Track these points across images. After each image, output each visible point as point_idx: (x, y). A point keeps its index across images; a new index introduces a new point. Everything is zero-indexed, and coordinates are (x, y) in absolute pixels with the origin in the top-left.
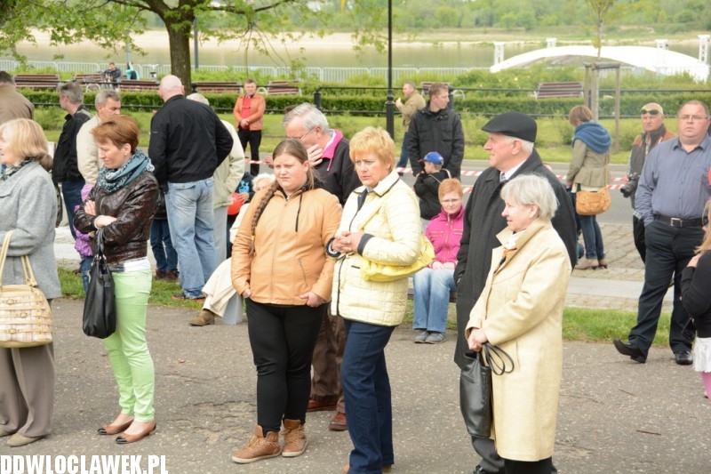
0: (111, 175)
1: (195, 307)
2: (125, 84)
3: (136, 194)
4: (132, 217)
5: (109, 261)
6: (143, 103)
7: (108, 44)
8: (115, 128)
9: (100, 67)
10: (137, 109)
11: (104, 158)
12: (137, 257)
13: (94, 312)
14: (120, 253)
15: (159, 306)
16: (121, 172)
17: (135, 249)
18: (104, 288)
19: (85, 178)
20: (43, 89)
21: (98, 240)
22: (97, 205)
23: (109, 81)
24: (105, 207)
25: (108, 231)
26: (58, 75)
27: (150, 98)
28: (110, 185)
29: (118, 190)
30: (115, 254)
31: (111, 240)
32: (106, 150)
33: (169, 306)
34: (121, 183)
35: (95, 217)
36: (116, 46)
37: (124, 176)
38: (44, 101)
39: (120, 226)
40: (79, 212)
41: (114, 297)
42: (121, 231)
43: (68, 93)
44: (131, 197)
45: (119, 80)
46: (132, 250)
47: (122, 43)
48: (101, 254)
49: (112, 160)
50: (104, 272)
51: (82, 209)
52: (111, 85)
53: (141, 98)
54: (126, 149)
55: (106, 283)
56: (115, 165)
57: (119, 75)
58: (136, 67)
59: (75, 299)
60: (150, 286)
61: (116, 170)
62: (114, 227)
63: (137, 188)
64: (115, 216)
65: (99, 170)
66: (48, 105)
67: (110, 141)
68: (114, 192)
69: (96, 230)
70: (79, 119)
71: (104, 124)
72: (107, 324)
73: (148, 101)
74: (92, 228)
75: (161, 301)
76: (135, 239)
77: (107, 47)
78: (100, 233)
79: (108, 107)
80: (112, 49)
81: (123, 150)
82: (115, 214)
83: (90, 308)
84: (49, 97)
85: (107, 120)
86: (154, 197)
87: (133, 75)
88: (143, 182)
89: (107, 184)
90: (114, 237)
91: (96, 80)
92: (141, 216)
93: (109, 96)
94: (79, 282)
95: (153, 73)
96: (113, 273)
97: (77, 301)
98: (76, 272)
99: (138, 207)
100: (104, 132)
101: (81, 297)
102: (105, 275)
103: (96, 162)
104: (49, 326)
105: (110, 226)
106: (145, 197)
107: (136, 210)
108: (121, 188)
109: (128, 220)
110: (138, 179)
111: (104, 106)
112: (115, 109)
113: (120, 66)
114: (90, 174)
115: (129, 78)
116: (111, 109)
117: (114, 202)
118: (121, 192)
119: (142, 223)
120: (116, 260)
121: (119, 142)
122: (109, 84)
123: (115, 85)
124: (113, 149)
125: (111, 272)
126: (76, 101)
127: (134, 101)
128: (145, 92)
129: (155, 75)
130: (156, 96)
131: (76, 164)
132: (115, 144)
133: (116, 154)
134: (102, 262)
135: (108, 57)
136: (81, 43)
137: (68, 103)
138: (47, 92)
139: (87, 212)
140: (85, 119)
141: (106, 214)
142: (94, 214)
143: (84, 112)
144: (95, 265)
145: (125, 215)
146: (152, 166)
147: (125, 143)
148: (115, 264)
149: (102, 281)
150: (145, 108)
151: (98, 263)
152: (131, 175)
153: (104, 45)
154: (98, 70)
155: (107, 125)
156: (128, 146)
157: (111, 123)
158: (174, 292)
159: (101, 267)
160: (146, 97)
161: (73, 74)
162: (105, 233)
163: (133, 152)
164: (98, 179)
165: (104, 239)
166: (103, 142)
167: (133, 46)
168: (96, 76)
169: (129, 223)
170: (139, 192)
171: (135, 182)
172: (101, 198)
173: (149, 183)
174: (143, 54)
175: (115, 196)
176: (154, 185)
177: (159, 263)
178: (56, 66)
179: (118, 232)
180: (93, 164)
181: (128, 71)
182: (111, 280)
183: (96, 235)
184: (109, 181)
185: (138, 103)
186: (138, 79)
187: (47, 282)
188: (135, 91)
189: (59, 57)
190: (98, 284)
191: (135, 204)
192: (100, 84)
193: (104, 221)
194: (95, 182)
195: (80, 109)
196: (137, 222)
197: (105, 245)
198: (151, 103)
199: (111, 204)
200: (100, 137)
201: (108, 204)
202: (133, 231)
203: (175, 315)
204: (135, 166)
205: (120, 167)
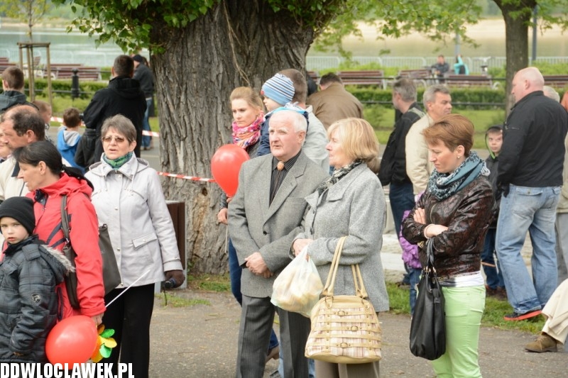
0: (443, 180)
1: (531, 330)
2: (453, 79)
3: (469, 200)
4: (465, 226)
5: (439, 274)
6: (472, 100)
7: (438, 36)
8: (448, 128)
9: (425, 62)
10: (464, 107)
11: (434, 161)
12: (470, 271)
13: (422, 329)
14: (450, 266)
15: (490, 327)
16: (453, 177)
17: (467, 262)
18: (434, 304)
19: (413, 182)
20: (367, 86)
21: (428, 251)
22: (427, 213)
23: (436, 77)
24: (435, 215)
25: (439, 241)
26: (382, 72)
27: (480, 94)
28: (441, 191)
29: (449, 197)
30: (445, 266)
31: (442, 251)
32: (438, 153)
33: (501, 328)
34: (453, 189)
35: (425, 226)
36: (447, 39)
37: (456, 181)
38: (367, 99)
39: (451, 236)
40: (408, 221)
41: (444, 314)
42: (452, 241)
43: (400, 90)
44: (464, 204)
45: (446, 75)
46: (464, 263)
47: (452, 35)
48: (430, 266)
49: (444, 163)
50: (433, 286)
51: (411, 217)
52: (437, 81)
53: (470, 94)
54: (459, 151)
55: (436, 299)
56: (447, 169)
57: (447, 70)
58: (466, 61)
59: (398, 314)
60: (484, 304)
61: (448, 174)
62: (445, 237)
63: (470, 194)
64: (446, 225)
65: (429, 174)
66: (370, 104)
67: (442, 143)
68: (445, 199)
69: (426, 240)
70: (408, 119)
71: (436, 124)
72: (436, 343)
73: (477, 97)
74: (422, 238)
75: (492, 321)
76: (467, 251)
77: (437, 39)
78: (430, 243)
79: (438, 103)
80: (441, 41)
81: (456, 152)
82: (446, 223)
83: (418, 326)
84: (372, 95)
85: (440, 120)
86: (489, 204)
87: (462, 69)
88: (477, 187)
89: (438, 190)
90: (445, 248)
91: (422, 75)
92: (474, 224)
93: (437, 90)
94: (403, 296)
95: (483, 67)
96: (443, 288)
97: (400, 316)
98: (399, 284)
99: (471, 215)
100: (436, 133)
101: (405, 313)
102: (434, 290)
103: (426, 165)
104: (378, 341)
105: (441, 236)
106: (479, 205)
107: (469, 218)
108: (453, 194)
109: (460, 230)
110: (471, 185)
111: (434, 102)
112: (446, 102)
113: (448, 59)
114: (418, 178)
115: (457, 73)
116: (442, 103)
117: (445, 209)
118: (453, 198)
119: (476, 234)
120: (447, 273)
121: (451, 144)
122: (435, 79)
123: (442, 80)
124: (445, 151)
125: (441, 286)
126: (407, 99)
127: (461, 98)
128: (475, 88)
129: (486, 69)
130: (487, 92)
131: (404, 167)
132: (446, 145)
133: (447, 157)
134: (431, 275)
135: (437, 50)
136: (409, 36)
137: (400, 101)
138: (370, 89)
139: (416, 220)
140: (415, 118)
141: (437, 223)
142: (424, 223)
143: (415, 110)
144: (424, 278)
145: (457, 224)
146: (487, 170)
147: (458, 144)
148: (445, 278)
149: (431, 296)
150: (473, 105)
151: (427, 276)
152: (464, 180)
153: (433, 38)
154: (424, 64)
155: (440, 126)
156: (462, 148)
157: (443, 123)
158: (507, 311)
159: (430, 281)
160: (476, 93)
161: (397, 70)
162: (435, 243)
163: (466, 154)
164: (429, 185)
165: (434, 250)
166: (435, 143)
167: (465, 37)
168: (422, 71)
169: (461, 233)
170: (472, 199)
171: (469, 187)
172: (431, 205)
173: (484, 189)
174: (476, 46)
175: (446, 203)
176: (489, 191)
177: (488, 279)
178: (380, 61)
179: (449, 242)
180: (423, 168)
181: (457, 65)
182: (441, 295)
183: (426, 246)
184: (439, 187)
185: (465, 99)
186: (468, 73)
187: (377, 293)
188: (465, 87)
189: (385, 52)
190: (427, 299)
191: (468, 212)
192: (425, 80)
193: (435, 230)
194: (425, 187)
195: (411, 107)
196: (470, 231)
197: (435, 256)
198: (481, 101)
199: (443, 212)
200: (431, 139)
201: (439, 212)
202: (466, 241)
203: (508, 338)
204: (469, 170)
205: (452, 171)
